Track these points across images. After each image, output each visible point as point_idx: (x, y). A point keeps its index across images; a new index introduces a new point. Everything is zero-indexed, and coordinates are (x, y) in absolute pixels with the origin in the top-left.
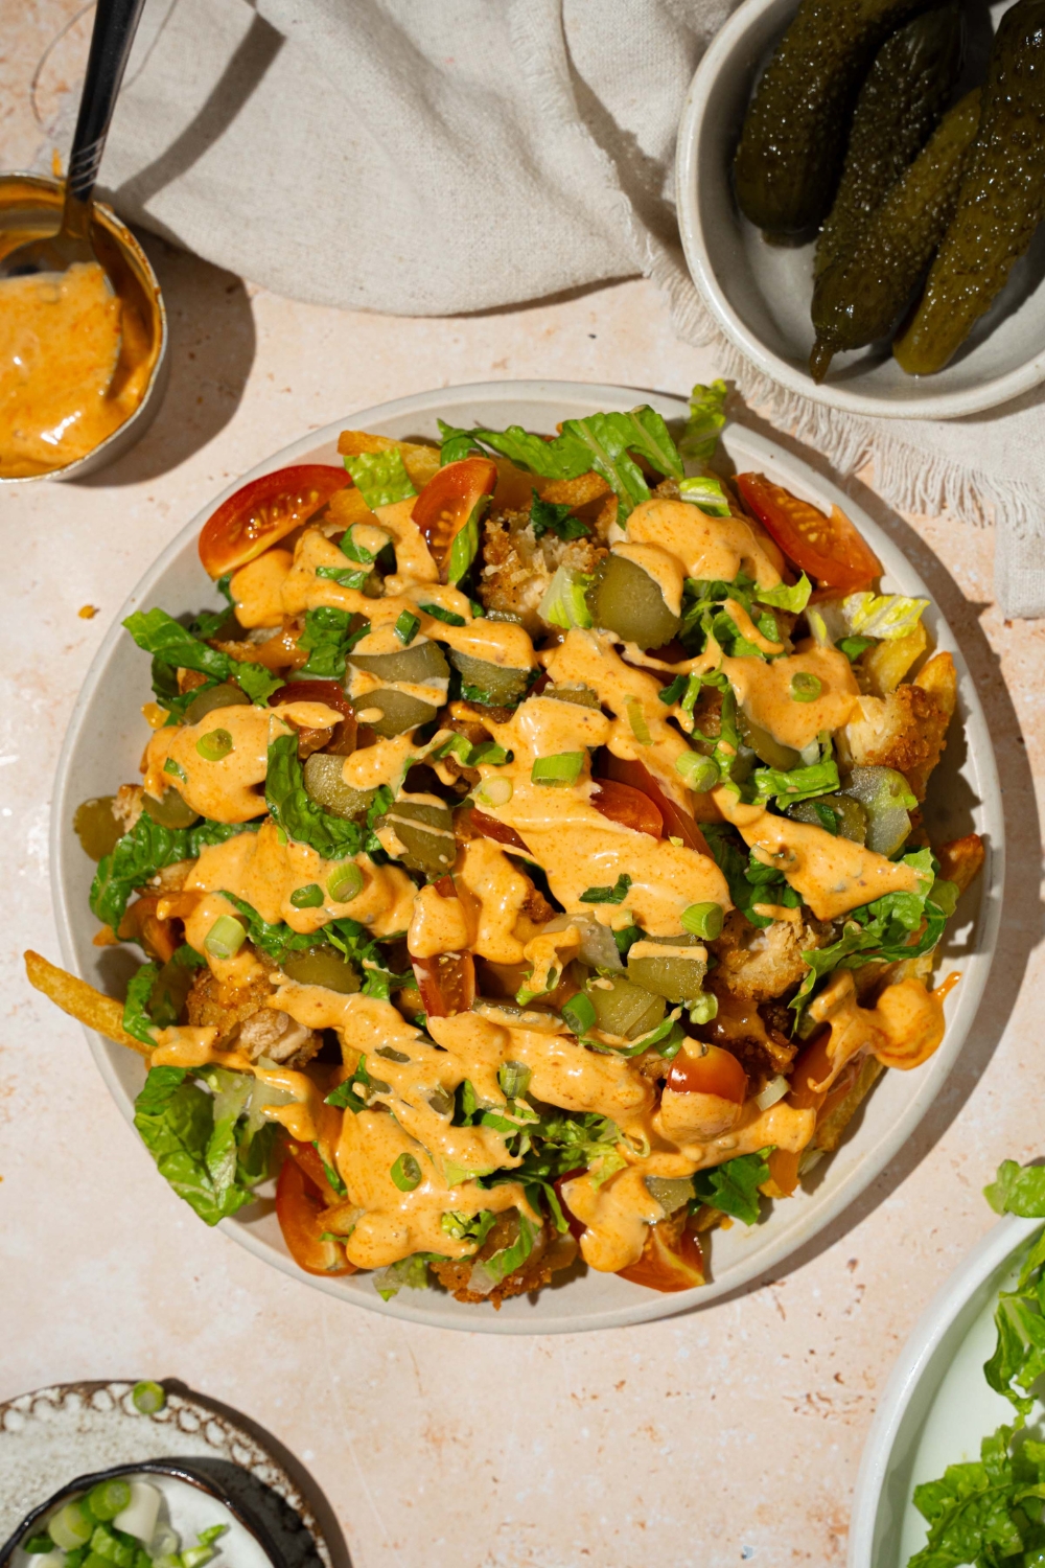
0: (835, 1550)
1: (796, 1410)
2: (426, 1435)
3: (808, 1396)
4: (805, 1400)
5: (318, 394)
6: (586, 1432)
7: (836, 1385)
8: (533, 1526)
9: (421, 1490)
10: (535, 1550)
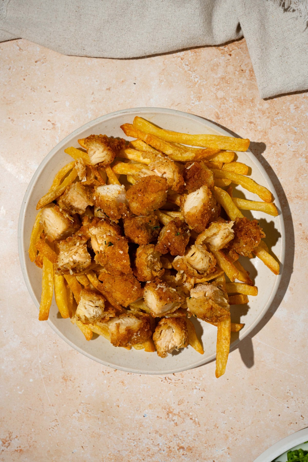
0: (168, 417)
1: (162, 381)
2: (63, 378)
3: (165, 378)
4: (164, 379)
5: (57, 93)
6: (105, 381)
7: (173, 376)
8: (89, 404)
9: (60, 392)
10: (89, 410)
